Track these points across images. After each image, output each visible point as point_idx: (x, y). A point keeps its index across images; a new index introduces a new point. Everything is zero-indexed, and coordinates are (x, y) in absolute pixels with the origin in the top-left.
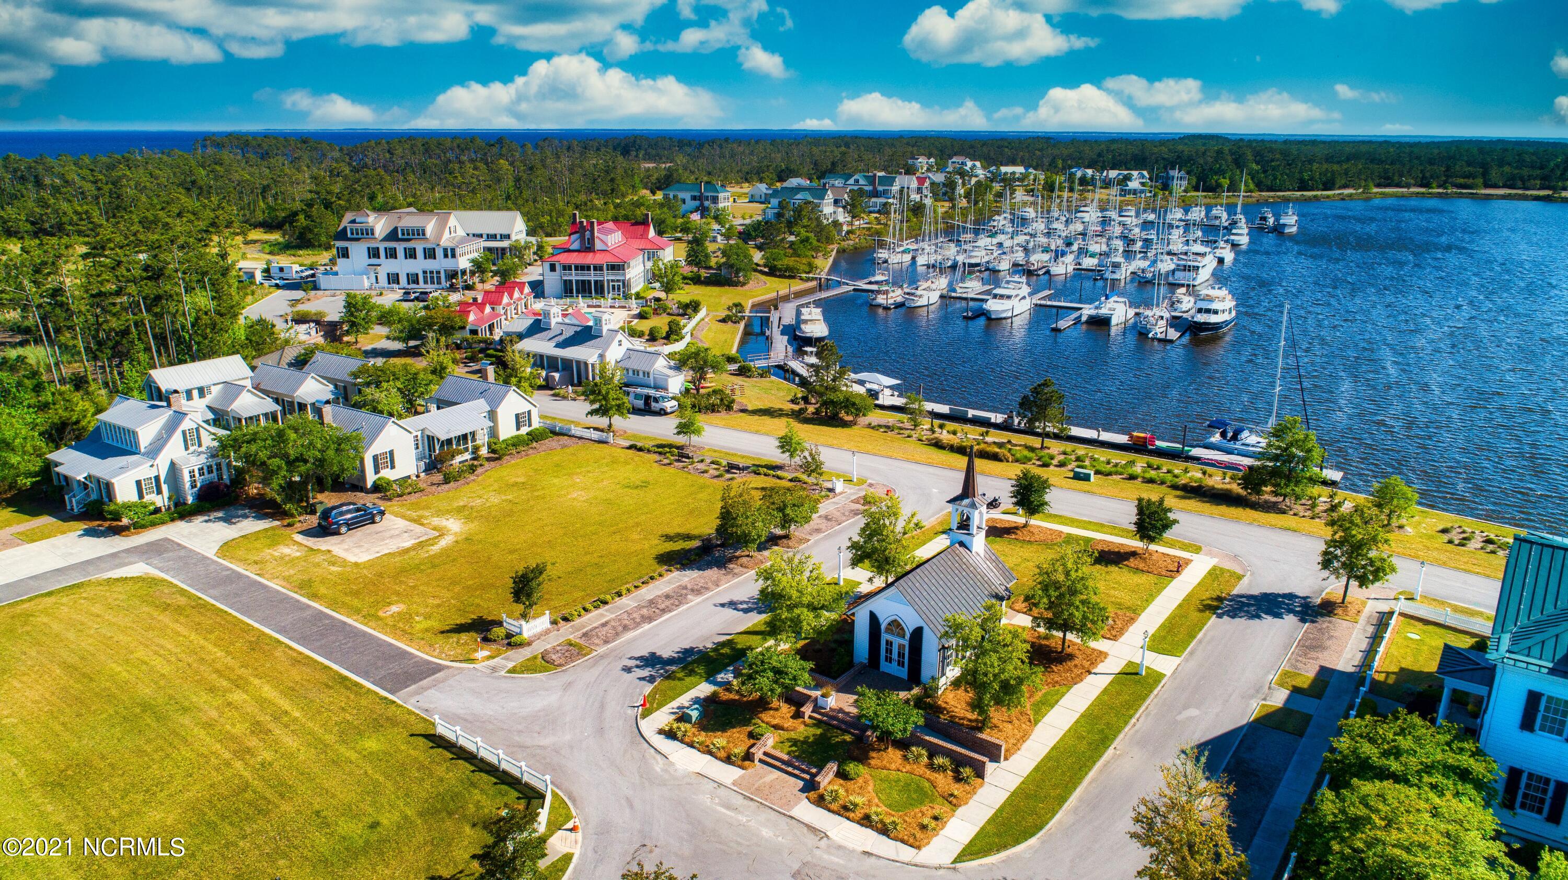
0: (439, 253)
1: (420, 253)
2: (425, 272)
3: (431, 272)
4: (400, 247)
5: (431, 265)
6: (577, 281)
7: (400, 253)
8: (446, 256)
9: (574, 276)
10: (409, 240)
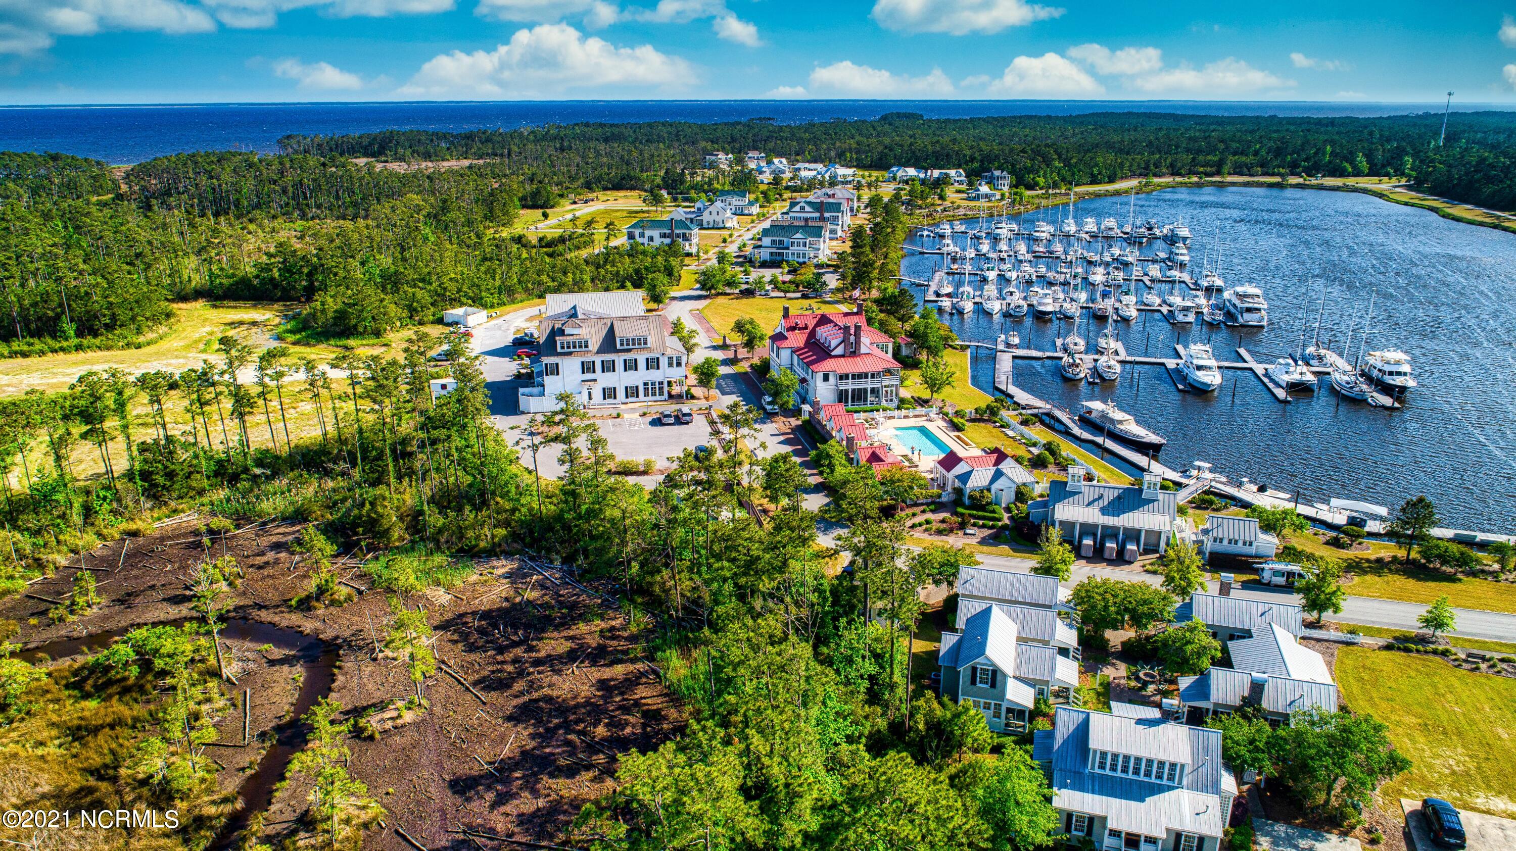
0: (664, 362)
1: (642, 364)
2: (645, 384)
3: (653, 384)
4: (619, 359)
5: (654, 376)
6: (853, 390)
7: (619, 365)
8: (670, 365)
9: (850, 386)
10: (629, 350)
